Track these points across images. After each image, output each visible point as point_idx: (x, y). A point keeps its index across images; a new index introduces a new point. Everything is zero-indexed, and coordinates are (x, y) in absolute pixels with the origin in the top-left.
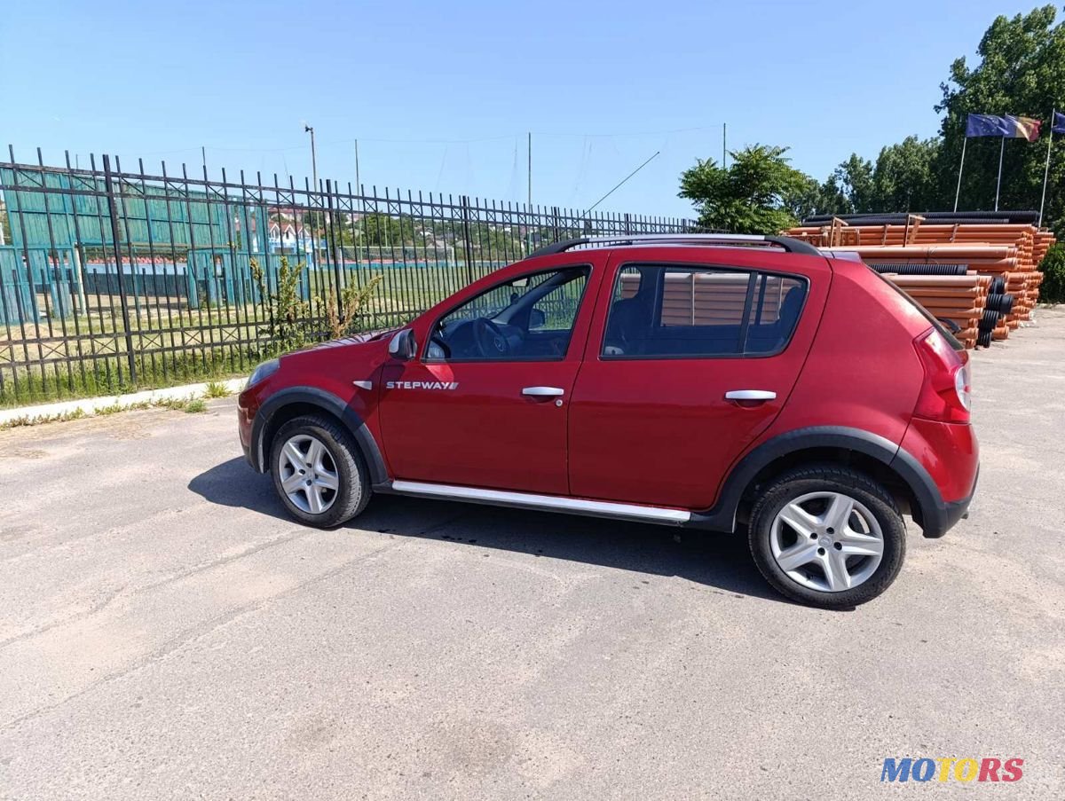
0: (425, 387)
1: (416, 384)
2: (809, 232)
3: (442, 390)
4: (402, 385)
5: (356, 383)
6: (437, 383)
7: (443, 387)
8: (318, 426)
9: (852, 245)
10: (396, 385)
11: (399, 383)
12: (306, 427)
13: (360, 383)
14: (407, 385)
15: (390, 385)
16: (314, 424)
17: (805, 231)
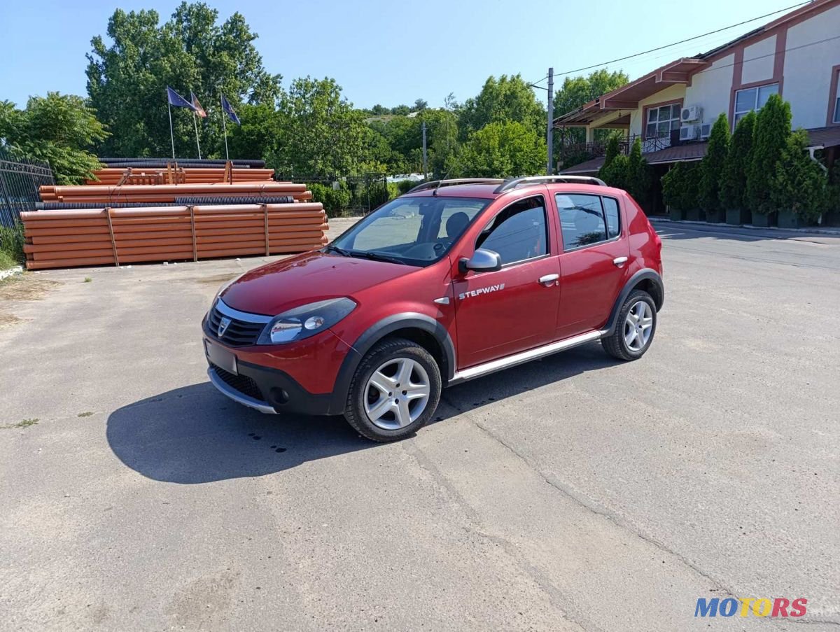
0: (485, 292)
1: (479, 291)
2: (146, 173)
3: (496, 291)
4: (470, 295)
5: (437, 301)
6: (492, 287)
7: (496, 289)
8: (409, 346)
9: (181, 183)
10: (466, 296)
11: (467, 293)
12: (398, 351)
13: (440, 300)
14: (473, 294)
15: (462, 296)
16: (406, 346)
17: (143, 172)
